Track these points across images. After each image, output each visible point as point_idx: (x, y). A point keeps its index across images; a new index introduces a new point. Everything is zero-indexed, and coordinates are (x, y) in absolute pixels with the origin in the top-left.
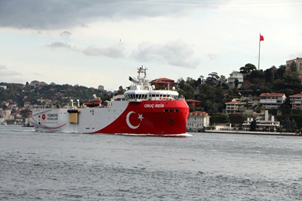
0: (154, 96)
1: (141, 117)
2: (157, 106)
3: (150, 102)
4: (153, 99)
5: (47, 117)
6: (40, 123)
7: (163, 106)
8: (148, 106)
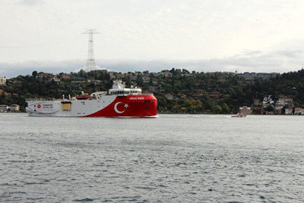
0: (134, 92)
1: (126, 106)
2: (139, 98)
3: (132, 96)
4: (134, 94)
5: (42, 106)
6: (35, 111)
7: (143, 98)
8: (132, 98)
